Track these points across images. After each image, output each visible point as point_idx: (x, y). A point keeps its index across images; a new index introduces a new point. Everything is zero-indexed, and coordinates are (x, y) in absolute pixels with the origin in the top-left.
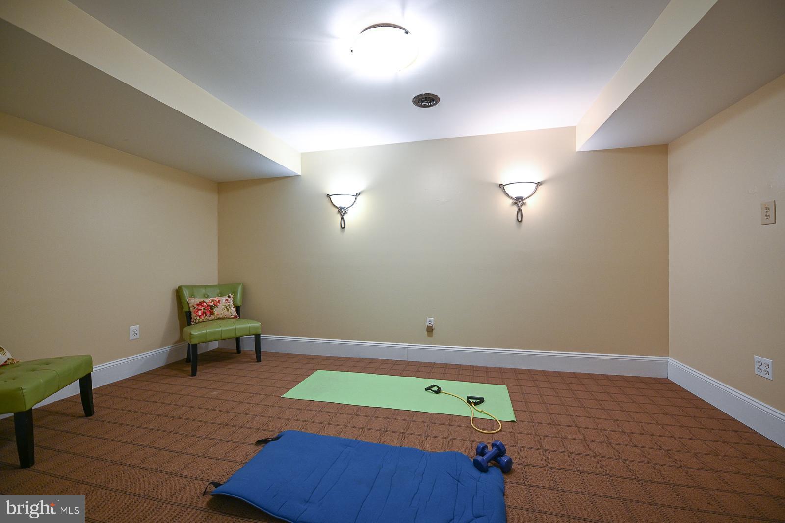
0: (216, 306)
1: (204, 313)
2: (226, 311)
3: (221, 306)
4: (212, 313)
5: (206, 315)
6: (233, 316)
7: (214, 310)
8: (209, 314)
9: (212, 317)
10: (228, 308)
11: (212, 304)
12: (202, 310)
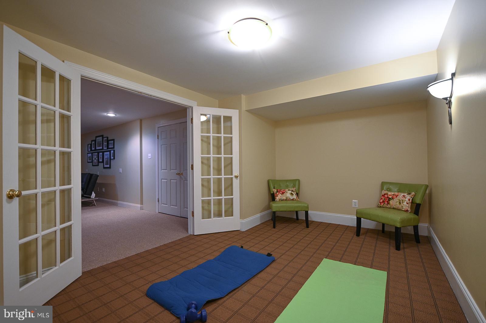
0: (393, 198)
1: (383, 202)
2: (399, 204)
3: (396, 200)
4: (388, 203)
5: (384, 203)
6: (404, 210)
7: (390, 201)
8: (386, 203)
9: (389, 206)
10: (401, 202)
11: (390, 197)
12: (383, 200)
